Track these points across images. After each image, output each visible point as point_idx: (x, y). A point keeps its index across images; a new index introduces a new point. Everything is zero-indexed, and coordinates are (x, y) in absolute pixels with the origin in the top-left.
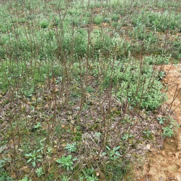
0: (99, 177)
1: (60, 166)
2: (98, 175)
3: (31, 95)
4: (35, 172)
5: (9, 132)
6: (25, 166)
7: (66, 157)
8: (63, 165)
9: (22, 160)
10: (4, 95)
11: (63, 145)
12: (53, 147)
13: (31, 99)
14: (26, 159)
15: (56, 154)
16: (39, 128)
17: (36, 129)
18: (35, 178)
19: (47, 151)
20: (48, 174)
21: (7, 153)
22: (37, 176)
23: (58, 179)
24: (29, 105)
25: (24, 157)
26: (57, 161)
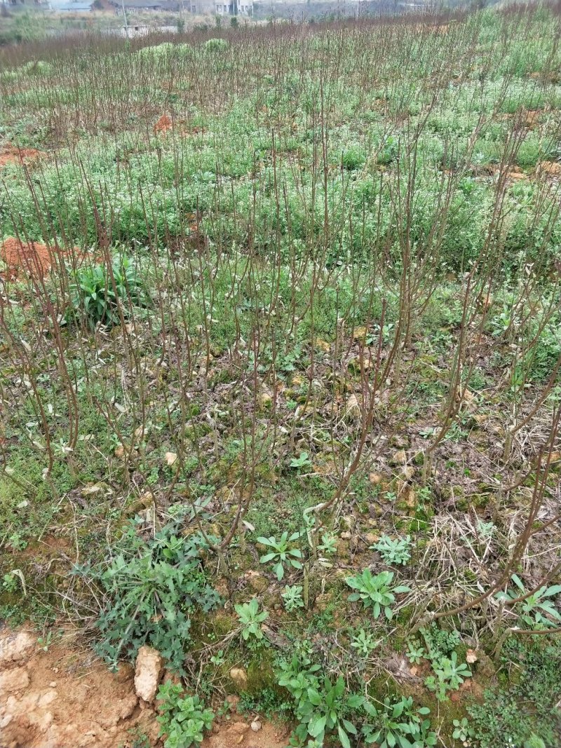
0: (474, 667)
1: (353, 598)
2: (471, 658)
3: (291, 368)
4: (279, 594)
5: (221, 463)
6: (254, 569)
7: (374, 574)
8: (363, 597)
9: (247, 552)
10: (217, 356)
11: (370, 537)
12: (339, 534)
13: (291, 379)
14: (258, 549)
15: (346, 557)
16: (303, 469)
17: (296, 469)
18: (279, 612)
19: (321, 543)
20: (315, 610)
21: (210, 521)
22: (283, 608)
23: (345, 633)
24: (283, 395)
25: (254, 543)
26: (346, 579)
